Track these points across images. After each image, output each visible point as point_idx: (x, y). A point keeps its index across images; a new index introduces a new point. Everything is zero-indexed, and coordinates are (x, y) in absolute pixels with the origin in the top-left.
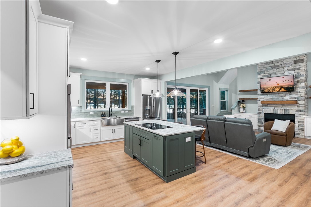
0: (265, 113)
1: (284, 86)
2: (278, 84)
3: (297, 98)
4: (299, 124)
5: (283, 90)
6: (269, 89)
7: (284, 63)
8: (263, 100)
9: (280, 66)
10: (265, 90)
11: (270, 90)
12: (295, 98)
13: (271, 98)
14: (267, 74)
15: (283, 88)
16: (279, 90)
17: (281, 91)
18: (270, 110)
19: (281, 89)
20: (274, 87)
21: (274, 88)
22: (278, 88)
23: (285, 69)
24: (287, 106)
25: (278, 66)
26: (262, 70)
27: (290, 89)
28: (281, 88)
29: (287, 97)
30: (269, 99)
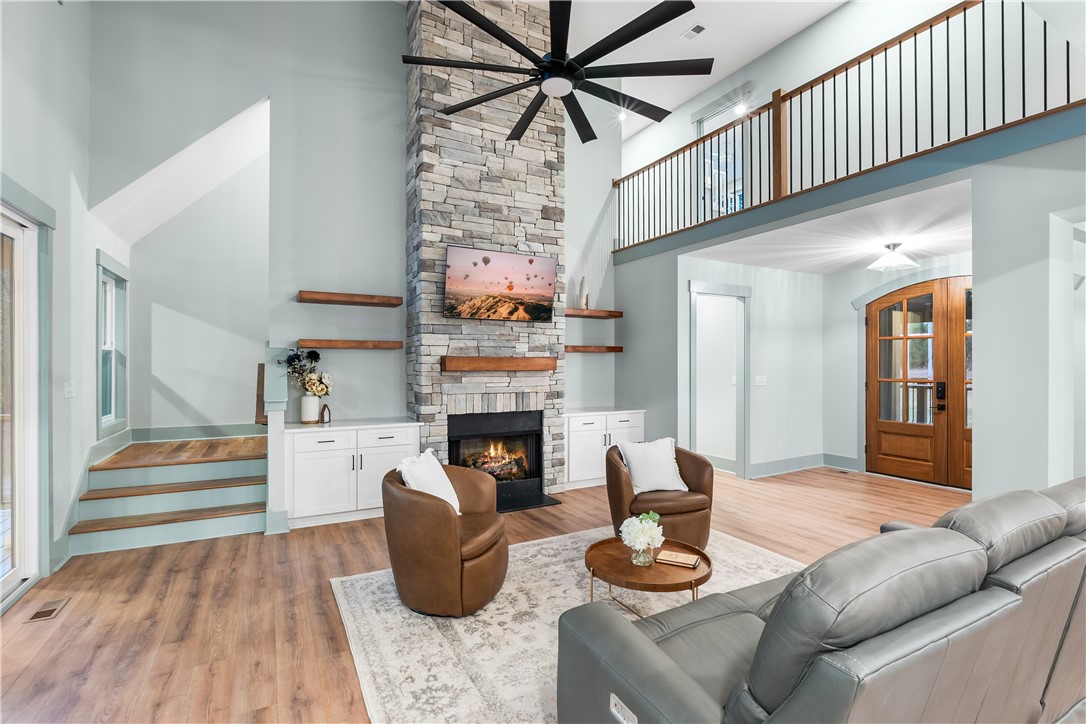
1: (527, 300)
2: (510, 287)
3: (551, 350)
4: (555, 442)
5: (521, 313)
6: (477, 302)
8: (443, 352)
10: (460, 308)
11: (479, 309)
12: (542, 348)
13: (475, 343)
15: (522, 304)
16: (511, 313)
17: (514, 317)
18: (470, 396)
19: (516, 309)
20: (494, 298)
21: (495, 303)
22: (507, 305)
23: (519, 231)
24: (523, 379)
27: (540, 312)
28: (518, 303)
29: (526, 341)
30: (467, 348)
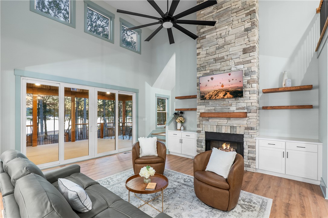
0: (205, 132)
1: (230, 89)
2: (222, 86)
3: (247, 109)
4: (250, 149)
5: (228, 95)
6: (211, 93)
7: (230, 53)
8: (203, 111)
9: (226, 58)
10: (205, 96)
11: (212, 96)
12: (243, 108)
13: (214, 108)
14: (208, 71)
15: (228, 91)
16: (224, 96)
17: (226, 97)
18: (212, 126)
19: (226, 94)
20: (217, 91)
21: (217, 93)
22: (222, 93)
23: (232, 63)
24: (233, 121)
25: (223, 58)
26: (202, 65)
27: (237, 94)
28: (226, 91)
29: (234, 106)
30: (211, 110)
